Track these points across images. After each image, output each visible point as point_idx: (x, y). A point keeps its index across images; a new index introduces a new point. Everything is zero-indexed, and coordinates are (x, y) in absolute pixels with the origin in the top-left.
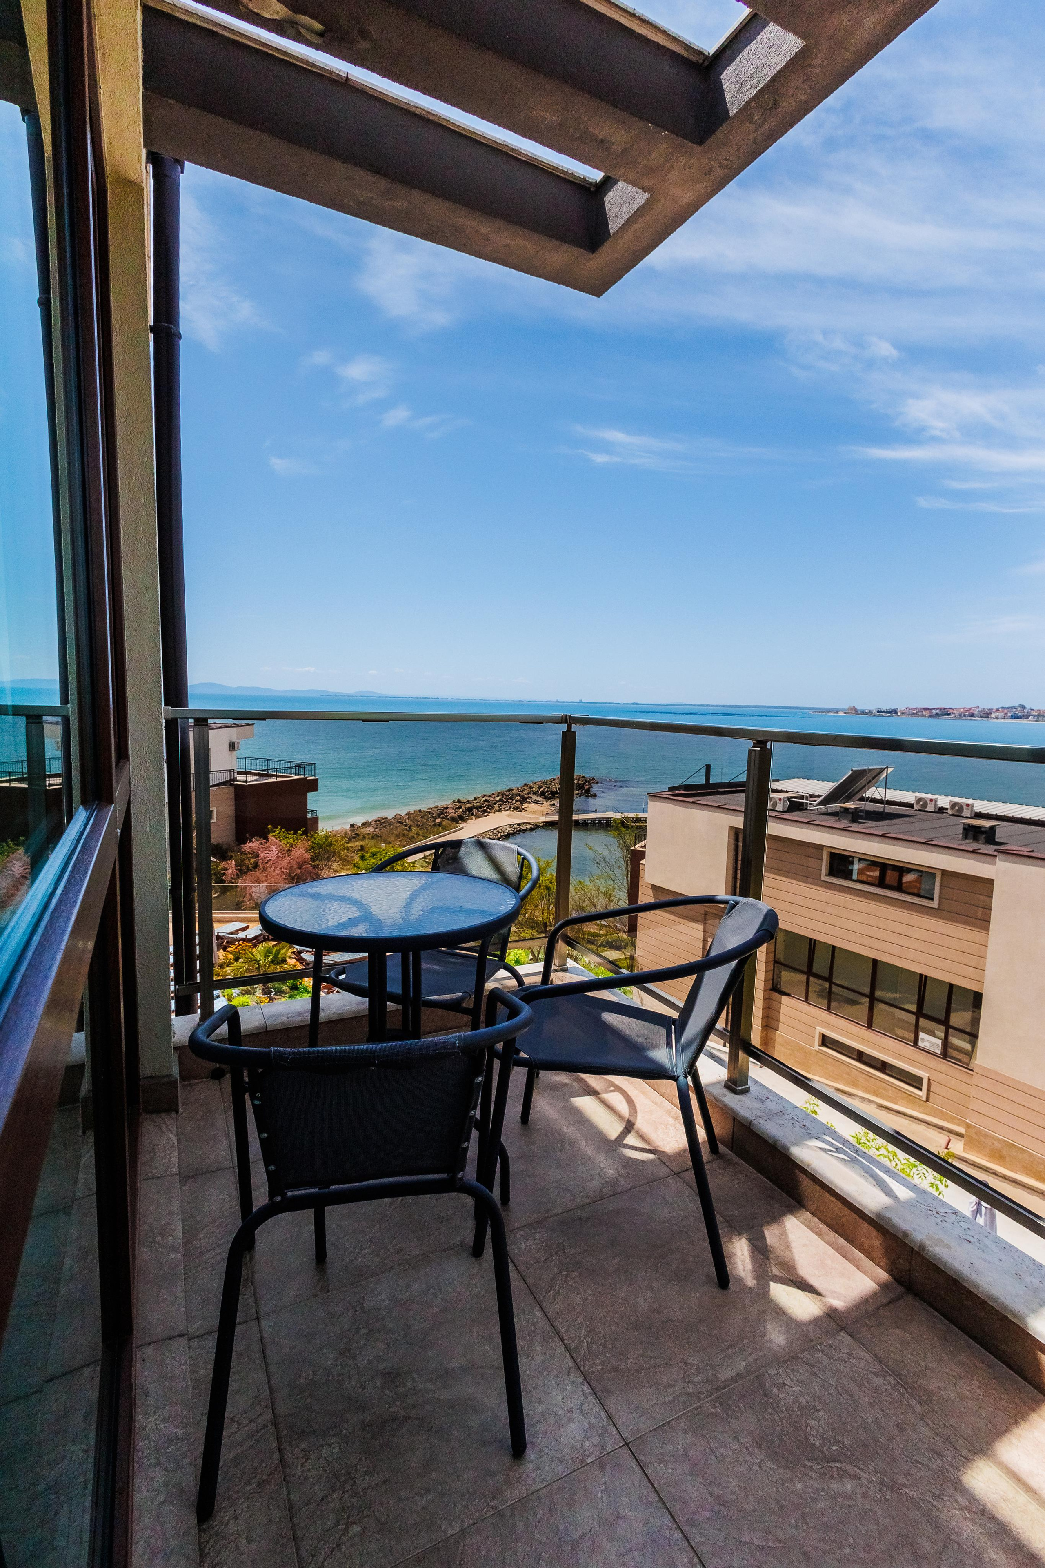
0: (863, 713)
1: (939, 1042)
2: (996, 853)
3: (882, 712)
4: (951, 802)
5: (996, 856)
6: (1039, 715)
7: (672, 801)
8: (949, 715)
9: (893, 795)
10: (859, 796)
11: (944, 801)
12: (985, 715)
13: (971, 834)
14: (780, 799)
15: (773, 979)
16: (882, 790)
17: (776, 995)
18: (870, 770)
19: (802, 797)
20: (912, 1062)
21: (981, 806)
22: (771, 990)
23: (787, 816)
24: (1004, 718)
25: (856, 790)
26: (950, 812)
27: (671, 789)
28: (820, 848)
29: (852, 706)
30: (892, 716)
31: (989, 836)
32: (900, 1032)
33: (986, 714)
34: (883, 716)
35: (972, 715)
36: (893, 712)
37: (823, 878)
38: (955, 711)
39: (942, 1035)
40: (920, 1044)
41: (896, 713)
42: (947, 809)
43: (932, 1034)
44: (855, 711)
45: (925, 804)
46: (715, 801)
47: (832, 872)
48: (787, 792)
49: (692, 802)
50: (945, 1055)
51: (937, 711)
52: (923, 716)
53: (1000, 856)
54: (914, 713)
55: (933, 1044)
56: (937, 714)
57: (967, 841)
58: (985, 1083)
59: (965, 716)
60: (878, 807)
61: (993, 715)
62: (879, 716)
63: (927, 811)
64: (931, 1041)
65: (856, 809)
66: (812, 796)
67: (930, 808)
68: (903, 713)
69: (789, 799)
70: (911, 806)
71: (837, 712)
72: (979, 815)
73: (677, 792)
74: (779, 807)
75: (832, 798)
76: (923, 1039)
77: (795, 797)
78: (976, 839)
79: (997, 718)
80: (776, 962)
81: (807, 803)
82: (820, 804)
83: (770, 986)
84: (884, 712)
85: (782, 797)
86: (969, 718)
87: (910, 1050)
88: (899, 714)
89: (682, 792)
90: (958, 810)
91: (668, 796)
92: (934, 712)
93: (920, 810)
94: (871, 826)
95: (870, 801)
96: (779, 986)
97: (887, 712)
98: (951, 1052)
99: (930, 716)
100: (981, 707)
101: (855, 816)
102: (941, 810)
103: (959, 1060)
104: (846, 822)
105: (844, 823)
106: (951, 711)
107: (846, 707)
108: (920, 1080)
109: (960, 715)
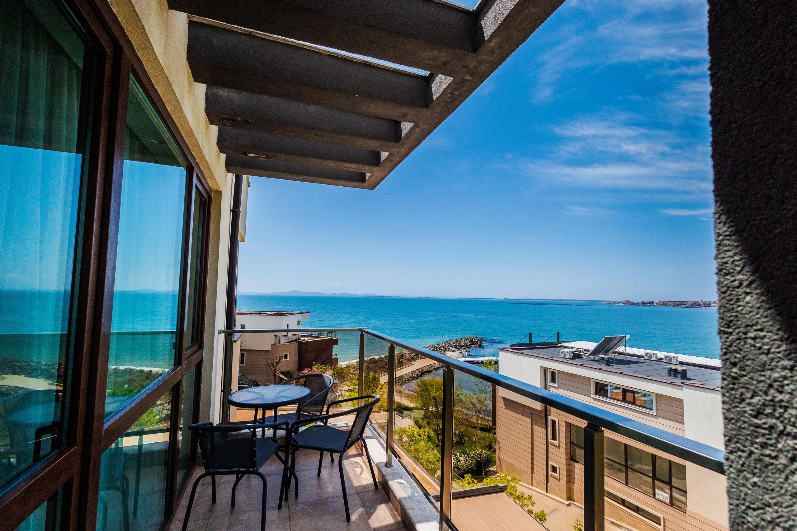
0: (634, 303)
1: (668, 496)
2: (682, 385)
3: (645, 303)
4: (664, 355)
5: (682, 386)
7: (511, 352)
8: (685, 305)
9: (630, 350)
10: (611, 351)
11: (661, 355)
12: (707, 305)
13: (672, 373)
14: (568, 352)
15: (571, 453)
16: (623, 348)
17: (572, 462)
18: (615, 338)
19: (580, 351)
20: (653, 507)
21: (682, 358)
22: (570, 459)
23: (570, 361)
25: (610, 348)
26: (665, 361)
27: (511, 346)
28: (589, 379)
29: (627, 300)
30: (651, 305)
31: (684, 375)
32: (644, 488)
34: (645, 305)
35: (699, 305)
36: (651, 303)
37: (592, 396)
38: (688, 303)
39: (669, 491)
40: (657, 496)
41: (653, 304)
42: (663, 359)
43: (663, 490)
44: (628, 303)
45: (650, 357)
46: (533, 352)
47: (596, 393)
48: (572, 348)
49: (521, 353)
50: (672, 504)
51: (678, 303)
52: (670, 305)
53: (684, 386)
54: (664, 304)
55: (664, 497)
56: (678, 304)
57: (671, 377)
58: (694, 522)
59: (695, 305)
60: (623, 357)
62: (643, 305)
63: (652, 360)
64: (663, 495)
65: (608, 358)
66: (586, 350)
67: (654, 358)
68: (657, 304)
69: (573, 352)
70: (643, 357)
71: (619, 303)
72: (681, 363)
73: (514, 347)
74: (568, 357)
75: (596, 351)
76: (658, 493)
77: (576, 351)
78: (675, 376)
80: (572, 443)
81: (583, 355)
82: (590, 355)
83: (569, 458)
84: (646, 303)
85: (568, 351)
86: (697, 306)
87: (651, 500)
88: (655, 304)
89: (517, 347)
90: (669, 360)
91: (508, 350)
92: (676, 303)
93: (648, 360)
94: (618, 368)
95: (618, 354)
96: (574, 458)
97: (648, 303)
98: (675, 502)
99: (674, 306)
100: (704, 301)
101: (609, 362)
102: (660, 360)
103: (680, 508)
104: (604, 365)
105: (603, 366)
106: (686, 303)
107: (624, 301)
108: (659, 519)
109: (692, 305)
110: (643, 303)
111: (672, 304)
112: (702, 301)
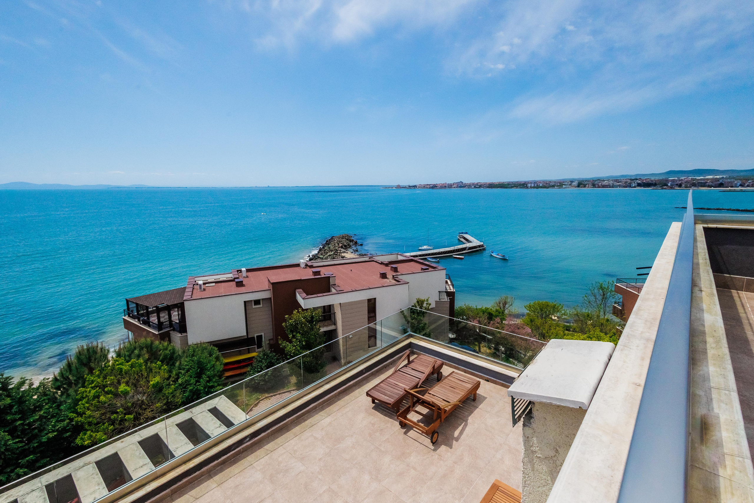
0: (403, 187)
6: (469, 186)
8: (437, 187)
24: (457, 187)
29: (398, 184)
30: (415, 188)
33: (450, 186)
34: (411, 188)
35: (445, 187)
36: (415, 187)
38: (439, 185)
41: (416, 187)
44: (399, 187)
51: (432, 186)
52: (427, 188)
54: (423, 187)
56: (432, 187)
59: (443, 187)
61: (453, 186)
62: (409, 189)
71: (392, 187)
79: (454, 187)
84: (411, 187)
88: (418, 187)
97: (413, 187)
99: (430, 188)
100: (447, 183)
106: (437, 185)
107: (396, 185)
109: (441, 187)
110: (409, 187)
111: (428, 186)
112: (446, 183)
